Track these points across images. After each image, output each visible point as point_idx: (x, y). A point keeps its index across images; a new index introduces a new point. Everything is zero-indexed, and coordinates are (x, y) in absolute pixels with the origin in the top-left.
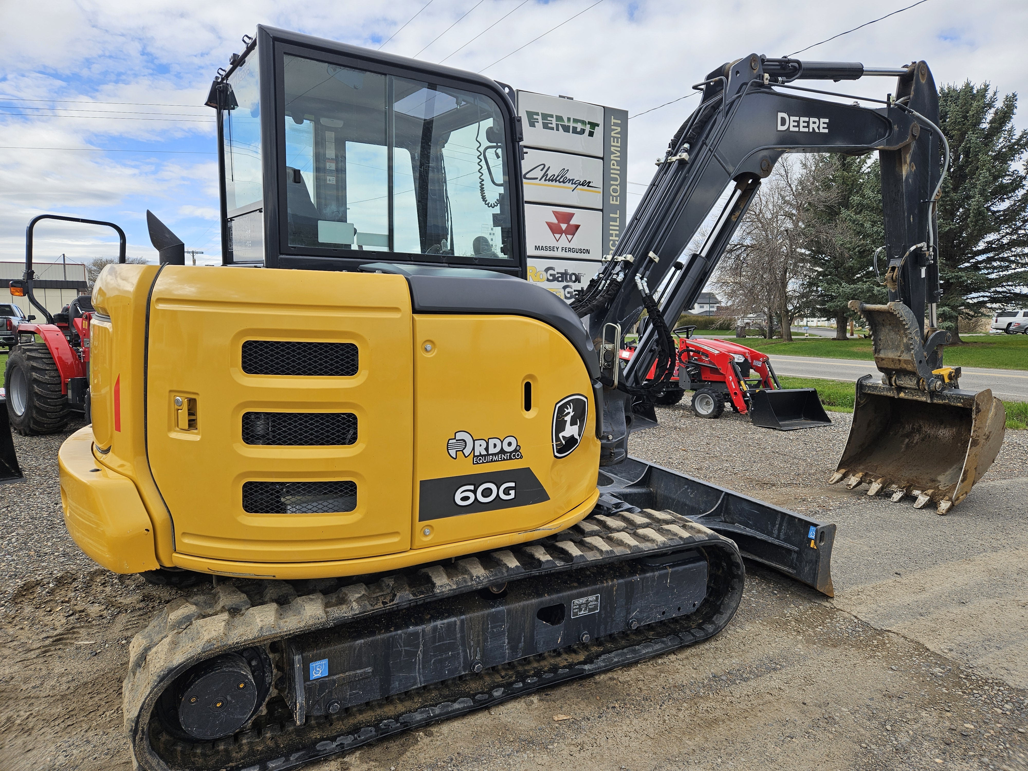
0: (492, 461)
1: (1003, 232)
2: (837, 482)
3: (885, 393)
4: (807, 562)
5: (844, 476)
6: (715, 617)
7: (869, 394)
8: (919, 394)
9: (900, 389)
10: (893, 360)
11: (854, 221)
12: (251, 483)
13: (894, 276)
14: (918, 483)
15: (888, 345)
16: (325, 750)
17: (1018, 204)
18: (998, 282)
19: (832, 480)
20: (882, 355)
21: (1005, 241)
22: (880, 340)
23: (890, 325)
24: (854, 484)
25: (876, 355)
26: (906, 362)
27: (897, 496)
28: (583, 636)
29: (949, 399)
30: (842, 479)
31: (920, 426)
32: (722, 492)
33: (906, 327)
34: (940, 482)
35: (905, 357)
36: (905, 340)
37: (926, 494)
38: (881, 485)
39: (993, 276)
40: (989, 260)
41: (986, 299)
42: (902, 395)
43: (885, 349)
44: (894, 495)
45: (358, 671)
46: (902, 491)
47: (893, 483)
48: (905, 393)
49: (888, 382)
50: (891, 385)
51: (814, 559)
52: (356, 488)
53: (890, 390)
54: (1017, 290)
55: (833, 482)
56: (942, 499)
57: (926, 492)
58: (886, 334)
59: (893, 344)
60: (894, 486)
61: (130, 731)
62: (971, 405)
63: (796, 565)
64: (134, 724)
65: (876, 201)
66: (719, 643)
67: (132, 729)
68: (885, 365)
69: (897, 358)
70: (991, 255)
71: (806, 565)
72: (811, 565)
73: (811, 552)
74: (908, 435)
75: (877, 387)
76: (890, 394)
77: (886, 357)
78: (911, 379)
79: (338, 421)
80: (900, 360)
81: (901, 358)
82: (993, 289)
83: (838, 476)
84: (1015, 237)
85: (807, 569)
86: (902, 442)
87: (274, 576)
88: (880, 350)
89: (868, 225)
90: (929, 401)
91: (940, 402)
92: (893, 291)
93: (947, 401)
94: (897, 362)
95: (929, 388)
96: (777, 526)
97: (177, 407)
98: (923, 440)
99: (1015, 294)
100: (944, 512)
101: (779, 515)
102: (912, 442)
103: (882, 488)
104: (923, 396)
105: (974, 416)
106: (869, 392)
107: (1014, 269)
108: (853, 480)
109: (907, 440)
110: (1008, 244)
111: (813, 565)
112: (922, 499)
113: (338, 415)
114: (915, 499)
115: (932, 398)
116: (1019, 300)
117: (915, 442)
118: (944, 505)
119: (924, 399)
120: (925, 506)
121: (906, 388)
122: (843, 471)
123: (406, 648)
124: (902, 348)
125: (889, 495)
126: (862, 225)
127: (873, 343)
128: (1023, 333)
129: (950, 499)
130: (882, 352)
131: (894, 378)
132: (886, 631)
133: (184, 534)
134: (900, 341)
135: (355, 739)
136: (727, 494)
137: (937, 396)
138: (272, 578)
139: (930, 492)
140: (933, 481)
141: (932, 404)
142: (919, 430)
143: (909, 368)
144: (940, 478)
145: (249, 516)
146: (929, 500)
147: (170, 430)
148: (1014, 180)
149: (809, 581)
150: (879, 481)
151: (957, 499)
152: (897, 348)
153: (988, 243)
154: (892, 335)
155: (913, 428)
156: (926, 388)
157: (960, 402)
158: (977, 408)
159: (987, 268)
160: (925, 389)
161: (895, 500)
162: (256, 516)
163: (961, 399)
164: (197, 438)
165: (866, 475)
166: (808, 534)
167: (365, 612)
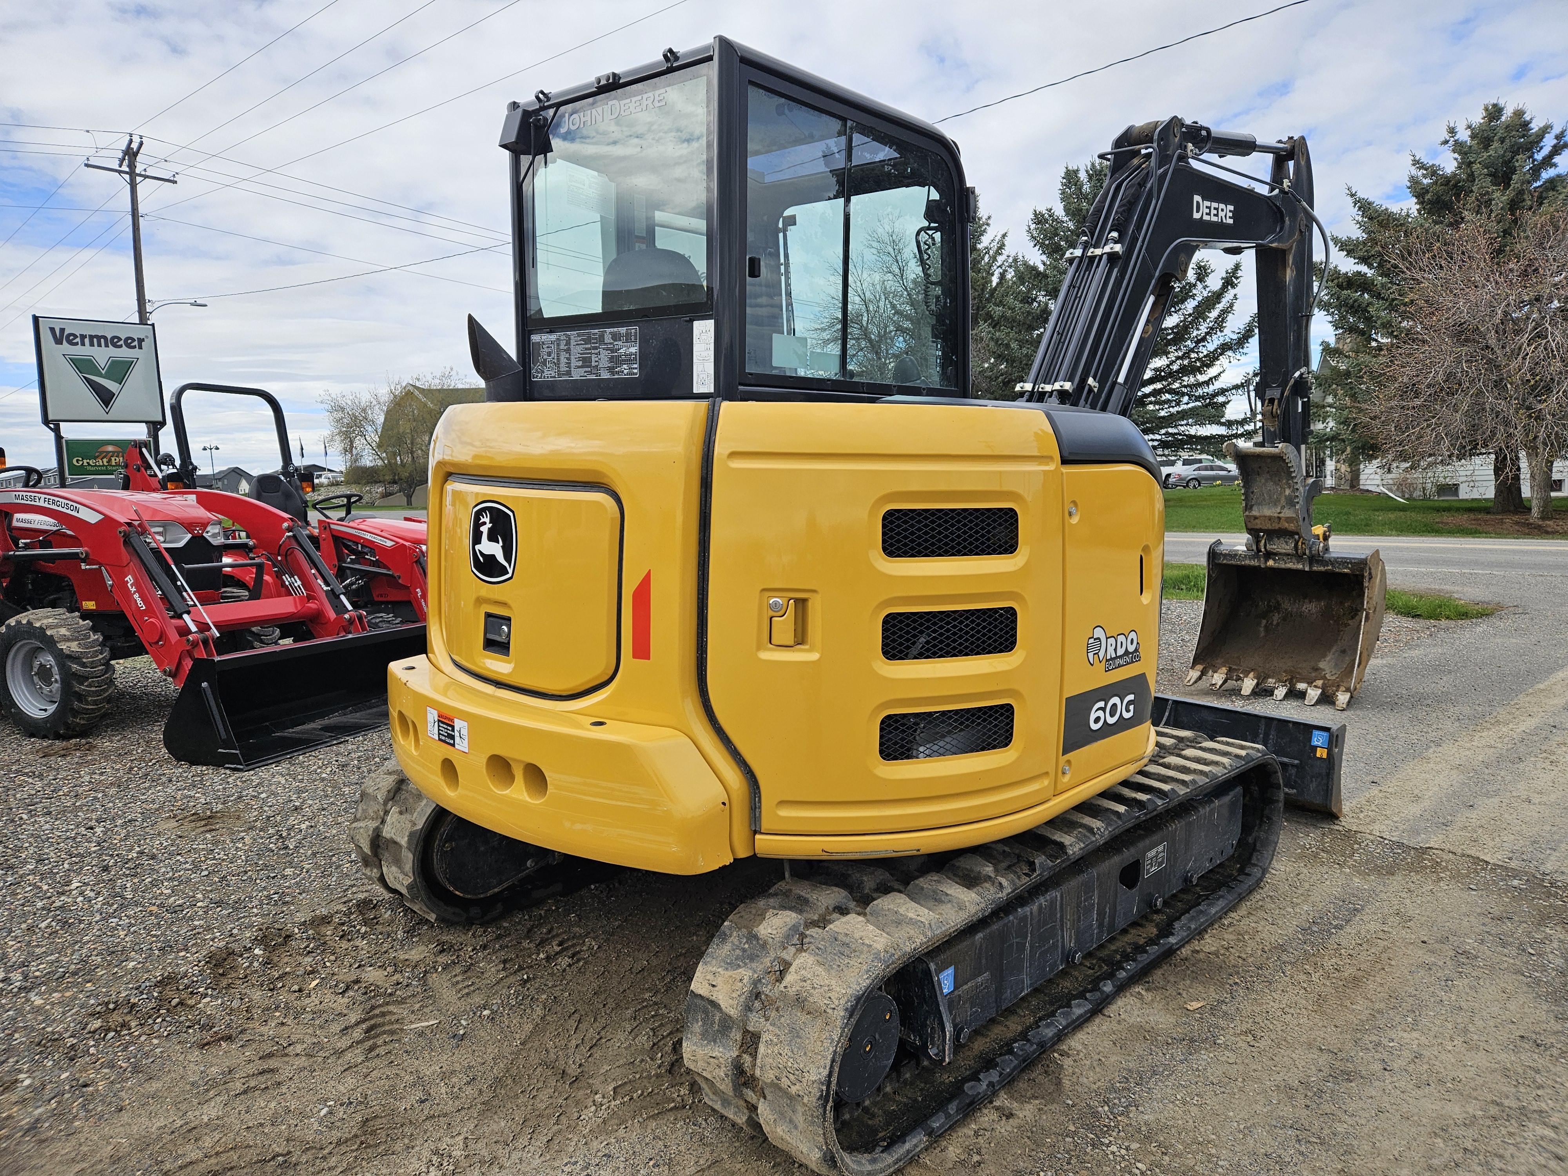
0: (1120, 666)
1: (1172, 356)
2: (1196, 682)
3: (1247, 562)
4: (1312, 777)
5: (1203, 673)
6: (1254, 858)
7: (1225, 564)
8: (1294, 560)
9: (1269, 555)
10: (1270, 518)
11: (997, 340)
12: (889, 717)
13: (1274, 410)
14: (1299, 673)
15: (1264, 499)
16: (979, 1093)
17: (1189, 319)
18: (1171, 420)
19: (1189, 681)
20: (1255, 513)
21: (1175, 367)
22: (1252, 492)
23: (1268, 472)
24: (1220, 683)
25: (1247, 513)
26: (1289, 520)
27: (1281, 692)
28: (1156, 900)
29: (1332, 564)
30: (1200, 678)
31: (1278, 602)
32: (1167, 700)
33: (1294, 475)
34: (1324, 670)
35: (1288, 513)
36: (1288, 492)
37: (1315, 686)
38: (1256, 681)
39: (1163, 413)
40: (1155, 393)
41: (1156, 443)
42: (1271, 563)
43: (1259, 504)
44: (1276, 692)
45: (979, 979)
46: (1285, 685)
47: (1269, 677)
48: (1274, 560)
49: (1254, 548)
50: (1259, 551)
51: (1324, 771)
52: (1013, 713)
53: (1252, 557)
54: (1193, 431)
55: (1191, 682)
56: (1337, 691)
57: (1314, 684)
58: (1263, 486)
59: (1270, 498)
60: (1270, 680)
61: (818, 1099)
62: (1362, 570)
63: (1295, 782)
64: (824, 1088)
65: (1023, 313)
66: (1266, 891)
67: (822, 1095)
68: (1258, 525)
69: (1276, 515)
70: (1158, 386)
71: (1312, 781)
72: (1319, 780)
73: (1318, 763)
74: (1264, 615)
75: (1236, 555)
76: (1254, 563)
77: (1261, 514)
78: (1286, 542)
79: (996, 620)
80: (1279, 518)
81: (1281, 515)
82: (1163, 431)
83: (1194, 674)
84: (1186, 362)
85: (1313, 786)
86: (1259, 624)
87: (918, 850)
88: (1252, 506)
89: (1014, 345)
90: (1307, 569)
91: (1322, 569)
92: (1272, 429)
93: (1330, 568)
94: (1276, 520)
95: (1310, 551)
96: (1261, 736)
97: (772, 613)
98: (1284, 619)
99: (1190, 437)
100: (1345, 706)
101: (1263, 721)
102: (1272, 624)
103: (1257, 684)
104: (1298, 562)
105: (1366, 584)
106: (1225, 562)
107: (1187, 404)
108: (1218, 678)
109: (1264, 622)
110: (1177, 372)
111: (1322, 779)
112: (1314, 694)
113: (995, 610)
114: (1302, 695)
115: (1311, 565)
116: (1196, 444)
117: (1275, 623)
118: (1342, 698)
119: (1300, 566)
120: (1319, 702)
121: (1276, 554)
122: (1200, 667)
123: (1017, 940)
124: (1283, 501)
125: (1270, 693)
126: (1007, 346)
127: (1243, 498)
128: (1184, 487)
129: (1348, 690)
130: (1255, 508)
131: (1263, 541)
132: (1427, 848)
133: (782, 803)
134: (1281, 494)
135: (1001, 1074)
136: (1175, 702)
137: (1318, 562)
138: (915, 853)
139: (1320, 683)
140: (1317, 669)
141: (1311, 573)
142: (1277, 608)
143: (1291, 527)
144: (1322, 665)
145: (884, 765)
146: (1321, 694)
147: (759, 648)
148: (1184, 287)
149: (1318, 800)
150: (1251, 675)
151: (1355, 689)
152: (1276, 503)
153: (1156, 370)
154: (1270, 486)
155: (1268, 606)
156: (1307, 552)
157: (1347, 568)
158: (1370, 574)
159: (1155, 403)
160: (1305, 554)
161: (1280, 698)
162: (896, 765)
163: (1348, 563)
164: (815, 656)
165: (1230, 670)
166: (1310, 741)
167: (1016, 889)
